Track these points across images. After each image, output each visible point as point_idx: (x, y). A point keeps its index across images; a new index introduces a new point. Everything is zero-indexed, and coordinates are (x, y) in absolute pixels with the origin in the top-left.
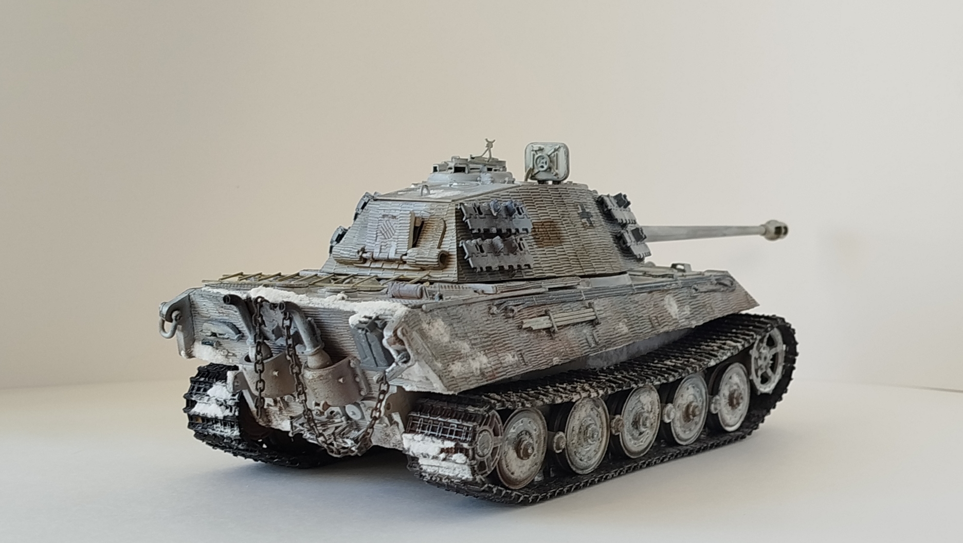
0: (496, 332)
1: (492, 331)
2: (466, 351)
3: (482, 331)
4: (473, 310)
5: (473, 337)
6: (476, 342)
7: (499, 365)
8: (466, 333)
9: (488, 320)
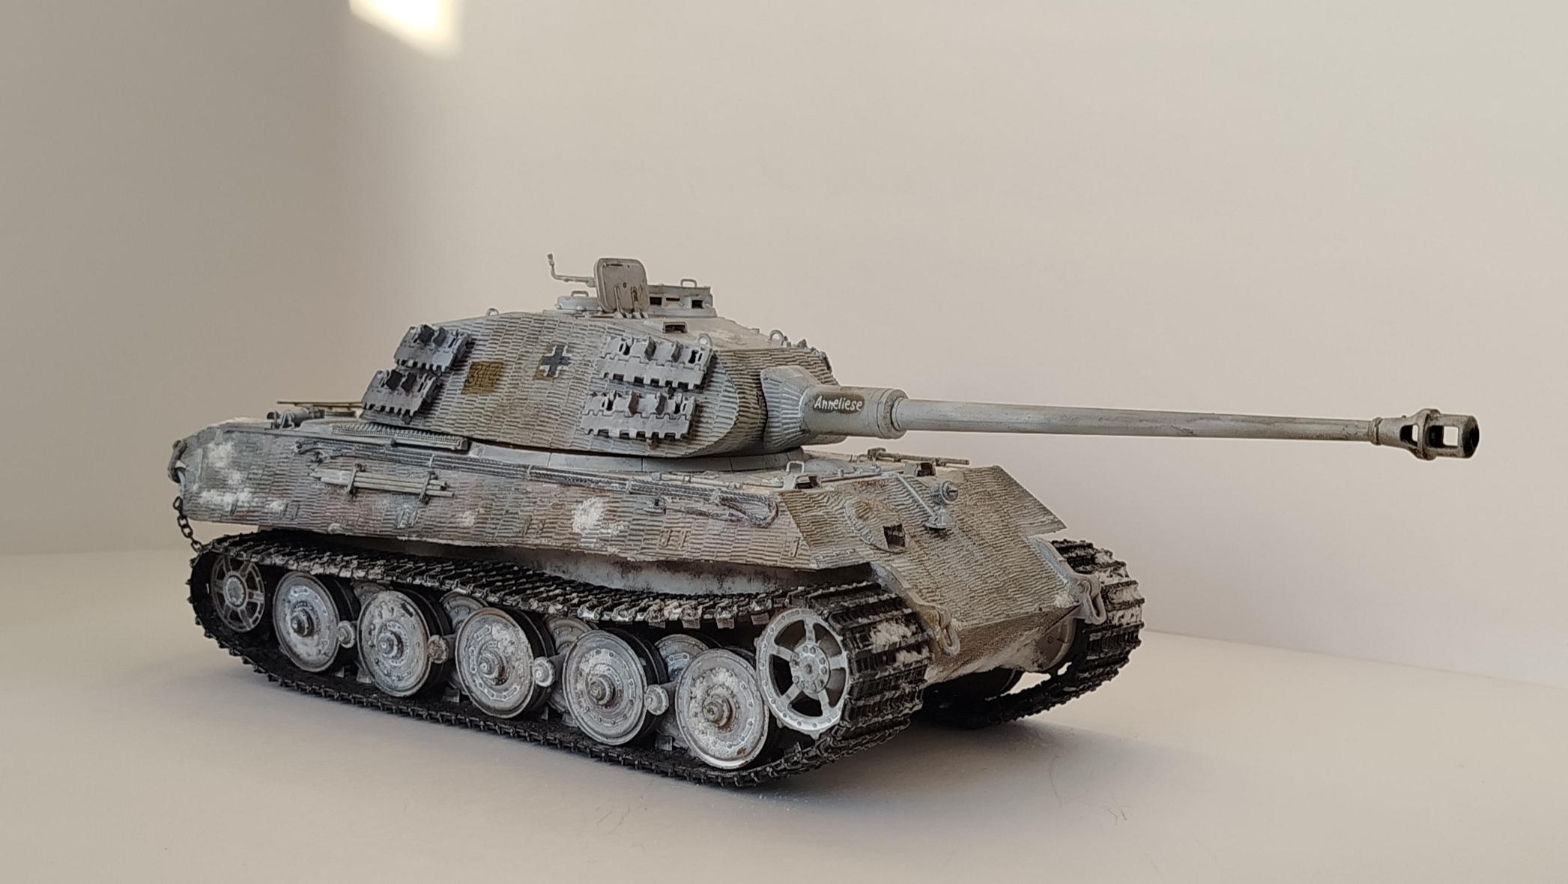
0: (286, 473)
1: (280, 470)
2: (233, 483)
3: (269, 467)
4: (278, 443)
5: (255, 471)
6: (255, 476)
7: (259, 509)
8: (251, 465)
9: (287, 458)
